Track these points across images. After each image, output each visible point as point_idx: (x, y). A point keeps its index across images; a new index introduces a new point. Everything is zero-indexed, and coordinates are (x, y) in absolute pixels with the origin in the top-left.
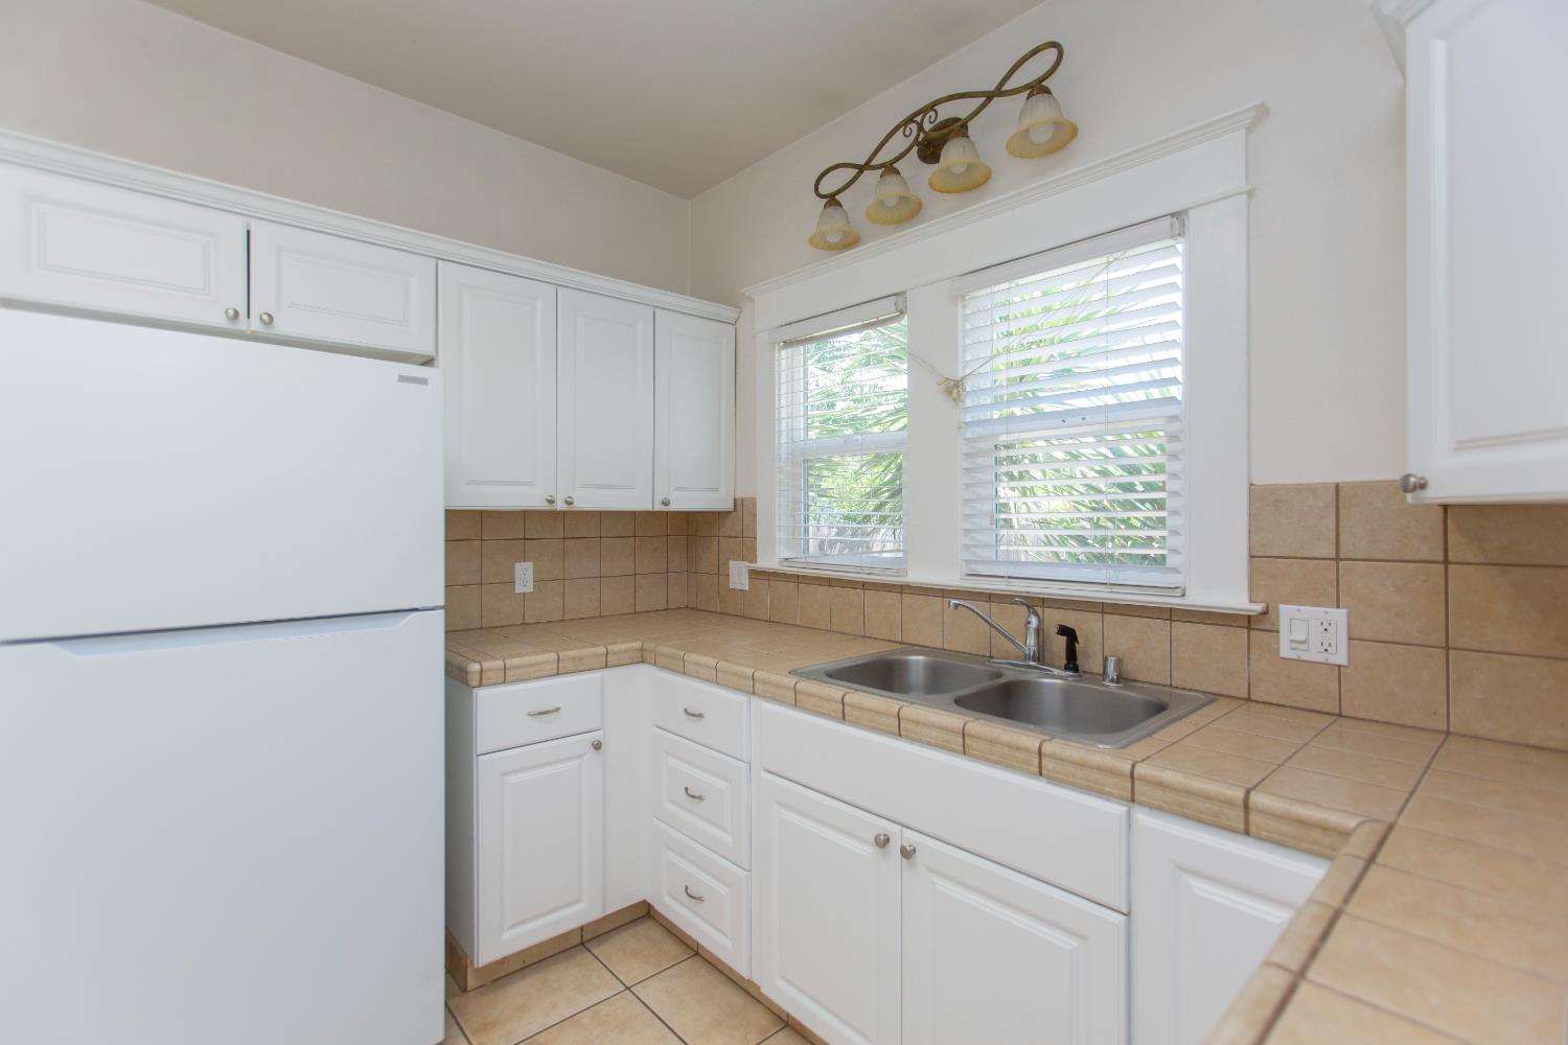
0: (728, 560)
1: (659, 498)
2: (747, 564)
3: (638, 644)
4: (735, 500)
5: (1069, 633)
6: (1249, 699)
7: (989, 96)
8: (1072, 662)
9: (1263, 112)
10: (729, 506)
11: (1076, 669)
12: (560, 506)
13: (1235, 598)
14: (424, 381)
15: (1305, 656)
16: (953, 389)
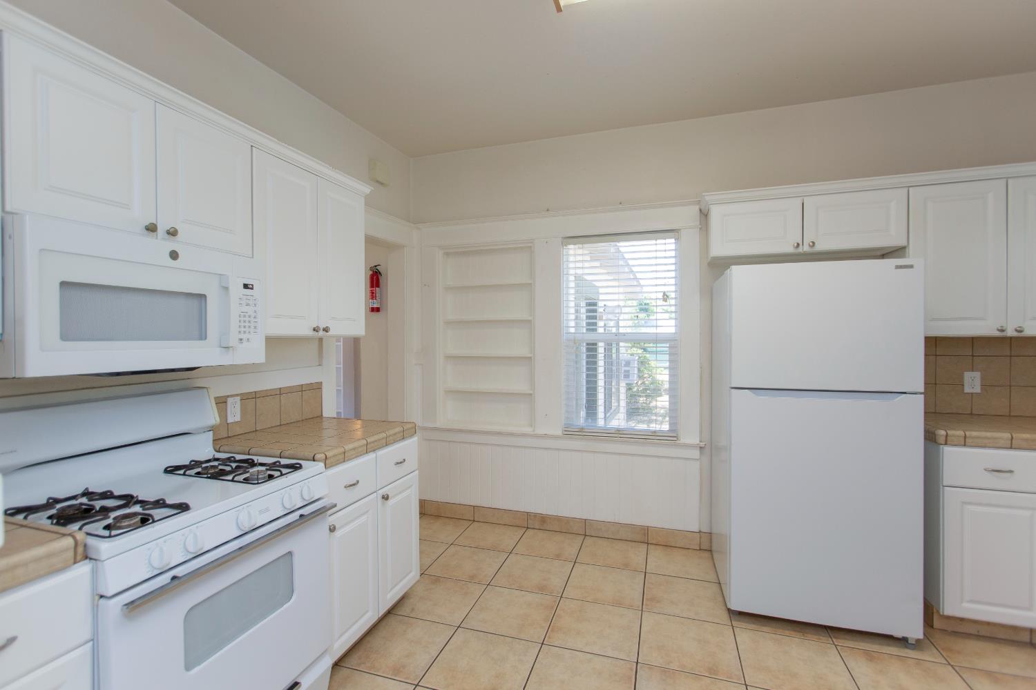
12: (1010, 333)
14: (911, 267)
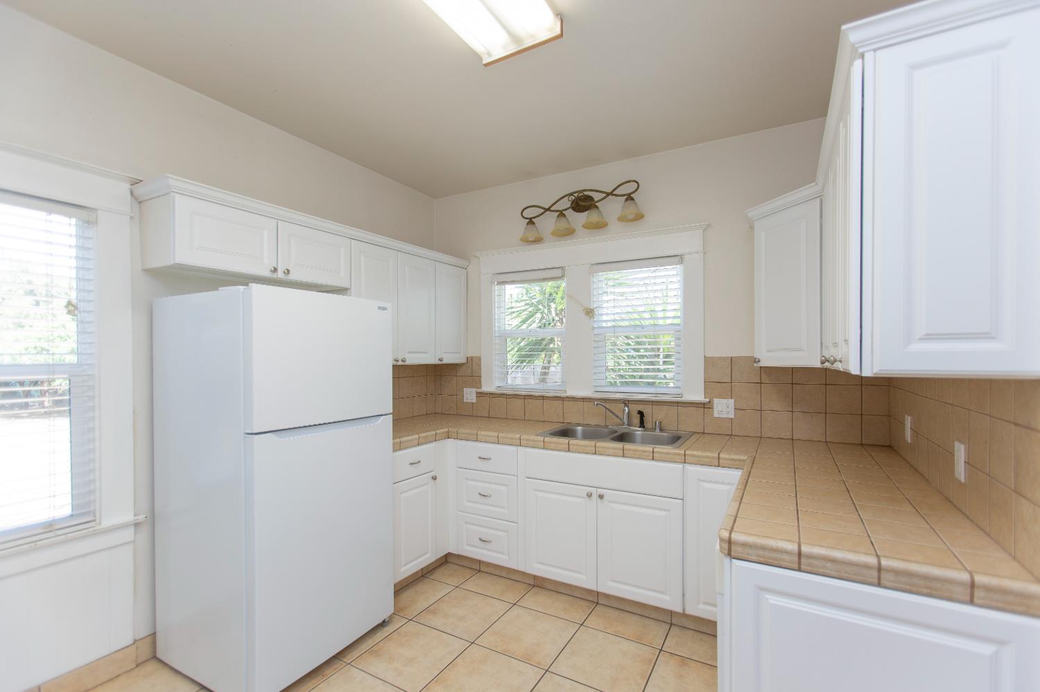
0: (463, 388)
1: (438, 356)
2: (475, 389)
3: (446, 430)
4: (467, 358)
5: (641, 414)
6: (704, 433)
7: (608, 194)
8: (642, 424)
9: (709, 226)
10: (464, 361)
11: (644, 427)
12: (400, 363)
13: (699, 397)
15: (721, 416)
16: (590, 312)
